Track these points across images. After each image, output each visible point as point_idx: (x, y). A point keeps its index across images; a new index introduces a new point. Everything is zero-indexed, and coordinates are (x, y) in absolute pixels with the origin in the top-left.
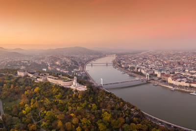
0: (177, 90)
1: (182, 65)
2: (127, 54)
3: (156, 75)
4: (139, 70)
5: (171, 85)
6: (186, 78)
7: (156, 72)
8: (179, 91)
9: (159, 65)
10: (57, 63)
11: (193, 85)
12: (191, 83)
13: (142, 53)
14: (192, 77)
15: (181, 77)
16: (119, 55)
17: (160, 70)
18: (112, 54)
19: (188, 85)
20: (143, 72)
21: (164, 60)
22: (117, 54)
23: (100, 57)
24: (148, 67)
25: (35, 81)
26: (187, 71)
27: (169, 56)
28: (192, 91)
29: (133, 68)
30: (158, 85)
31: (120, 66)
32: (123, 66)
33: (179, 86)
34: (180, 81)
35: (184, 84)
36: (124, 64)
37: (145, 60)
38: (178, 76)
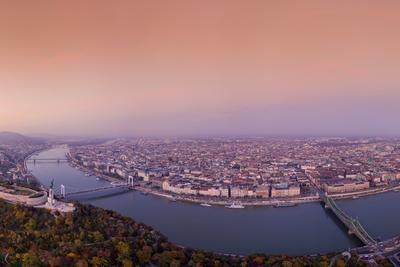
1: (177, 162)
2: (84, 144)
3: (141, 179)
4: (113, 171)
5: (169, 192)
6: (188, 182)
7: (141, 174)
8: (183, 201)
9: (142, 163)
11: (202, 192)
12: (198, 189)
13: (109, 143)
14: (196, 181)
15: (181, 181)
16: (73, 145)
17: (147, 171)
18: (60, 144)
19: (194, 192)
20: (120, 173)
22: (70, 145)
23: (44, 149)
24: (125, 166)
26: (186, 171)
27: (151, 148)
28: (202, 201)
29: (103, 167)
30: (147, 194)
31: (81, 164)
32: (85, 163)
34: (183, 187)
35: (188, 191)
36: (86, 160)
37: (116, 154)
38: (177, 179)
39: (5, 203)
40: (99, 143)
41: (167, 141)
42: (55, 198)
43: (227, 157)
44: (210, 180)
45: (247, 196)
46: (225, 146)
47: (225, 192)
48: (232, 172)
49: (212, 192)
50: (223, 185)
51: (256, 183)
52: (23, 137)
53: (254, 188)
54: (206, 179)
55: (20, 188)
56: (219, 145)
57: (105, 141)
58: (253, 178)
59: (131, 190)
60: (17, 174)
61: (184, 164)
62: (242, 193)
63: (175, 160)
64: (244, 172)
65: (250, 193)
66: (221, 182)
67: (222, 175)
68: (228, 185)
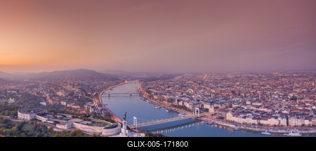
0: (241, 129)
1: (239, 95)
2: (154, 79)
3: (207, 110)
4: (181, 103)
5: (233, 122)
6: (250, 113)
7: (206, 106)
8: (244, 130)
9: (207, 96)
10: (60, 93)
11: (262, 122)
12: (259, 119)
13: (176, 78)
14: (257, 111)
15: (243, 112)
17: (212, 103)
18: (132, 80)
19: (255, 122)
20: (187, 105)
21: (211, 88)
22: (141, 80)
23: (117, 83)
24: (192, 99)
25: (55, 130)
26: (248, 103)
27: (216, 82)
28: (263, 129)
29: (171, 100)
30: (213, 124)
31: (151, 97)
32: (155, 97)
33: (244, 124)
34: (245, 117)
35: (250, 120)
36: (156, 94)
37: (184, 88)
38: (239, 110)
39: (83, 134)
40: (168, 78)
41: (229, 76)
42: (128, 128)
43: (285, 90)
44: (269, 111)
45: (303, 125)
46: (283, 79)
47: (284, 122)
48: (290, 103)
49: (272, 121)
50: (282, 115)
51: (312, 113)
52: (98, 73)
53: (310, 118)
54: (266, 110)
55: (96, 120)
56: (278, 79)
57: (173, 76)
58: (309, 108)
59: (197, 120)
60: (93, 107)
61: (246, 96)
62: (299, 122)
63: (238, 93)
64: (300, 104)
65: (307, 122)
66: (279, 113)
67: (281, 106)
68: (286, 114)
